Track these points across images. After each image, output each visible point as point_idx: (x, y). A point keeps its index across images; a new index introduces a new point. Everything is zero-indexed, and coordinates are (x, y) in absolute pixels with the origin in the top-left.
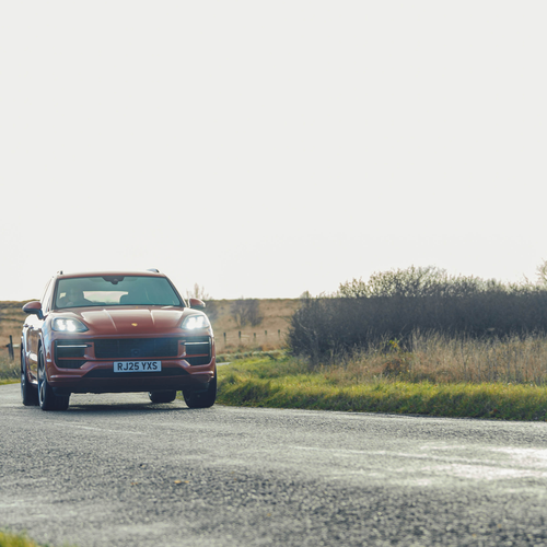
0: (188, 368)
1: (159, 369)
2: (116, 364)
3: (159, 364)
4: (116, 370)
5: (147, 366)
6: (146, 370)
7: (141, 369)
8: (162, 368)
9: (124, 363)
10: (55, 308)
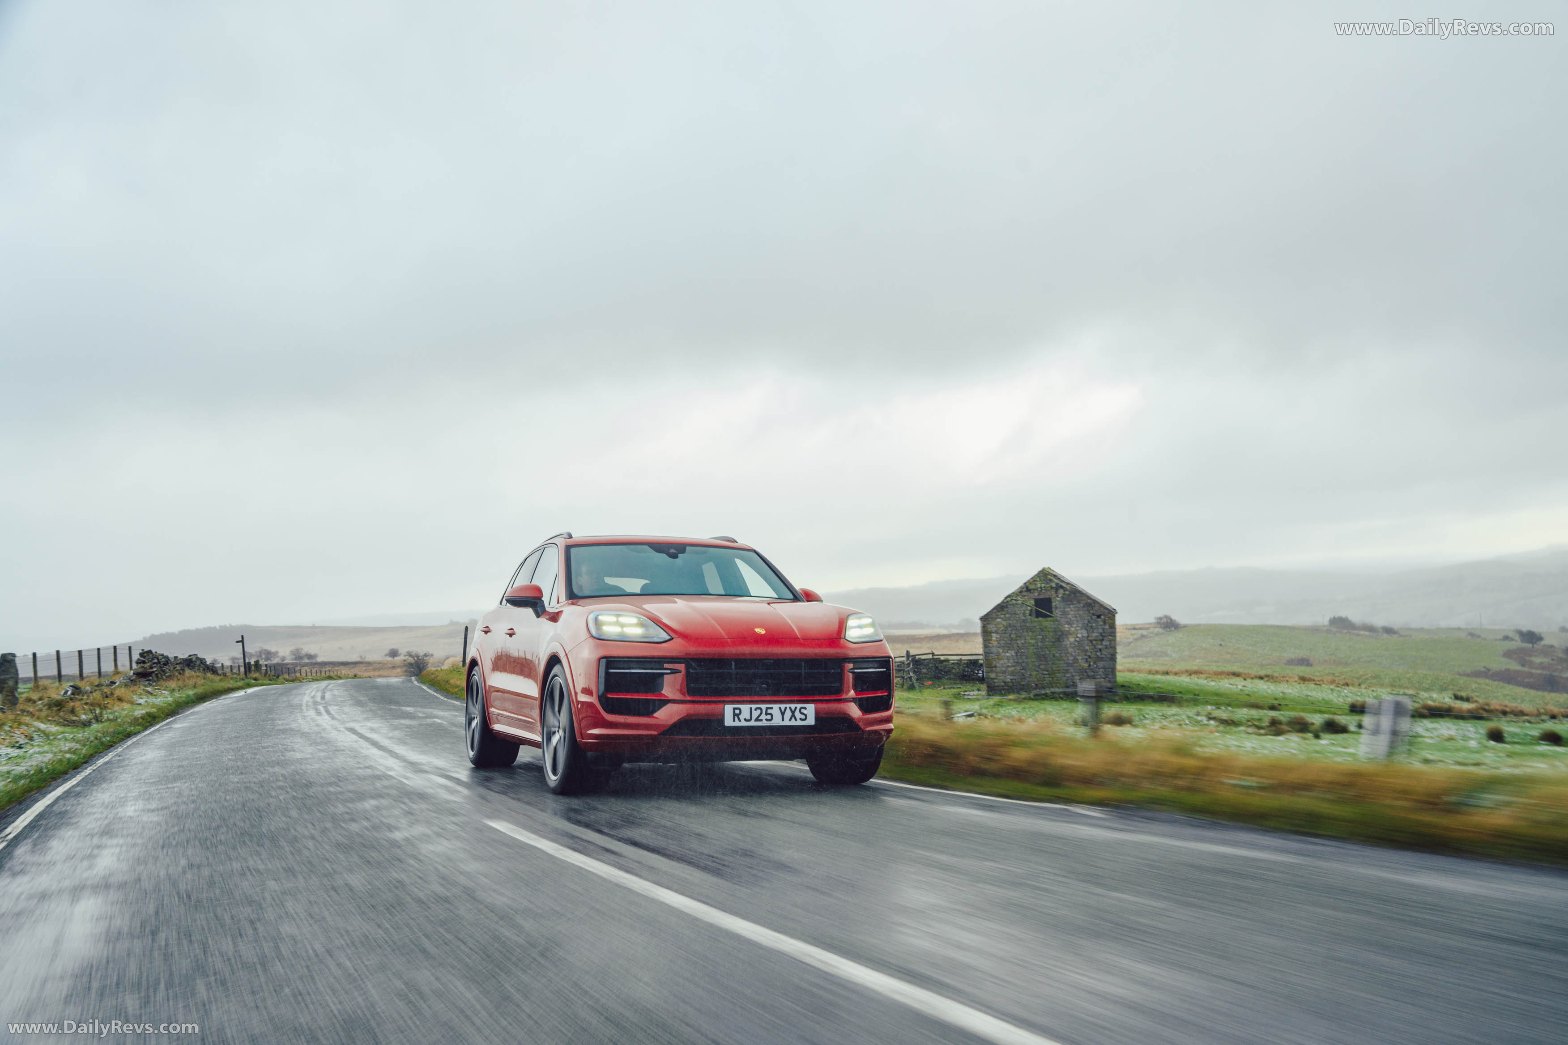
0: (860, 719)
1: (811, 721)
2: (728, 709)
3: (810, 709)
4: (729, 721)
5: (788, 714)
6: (787, 722)
7: (777, 721)
8: (817, 719)
9: (745, 708)
10: (573, 597)
